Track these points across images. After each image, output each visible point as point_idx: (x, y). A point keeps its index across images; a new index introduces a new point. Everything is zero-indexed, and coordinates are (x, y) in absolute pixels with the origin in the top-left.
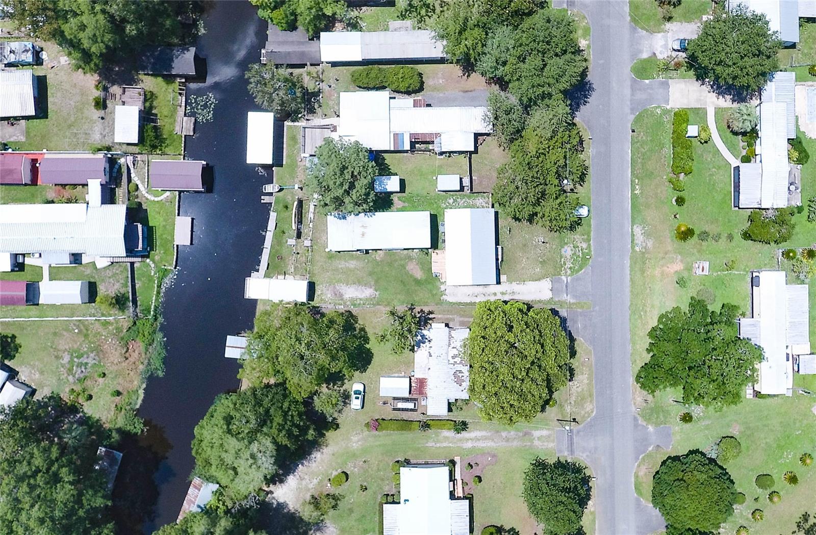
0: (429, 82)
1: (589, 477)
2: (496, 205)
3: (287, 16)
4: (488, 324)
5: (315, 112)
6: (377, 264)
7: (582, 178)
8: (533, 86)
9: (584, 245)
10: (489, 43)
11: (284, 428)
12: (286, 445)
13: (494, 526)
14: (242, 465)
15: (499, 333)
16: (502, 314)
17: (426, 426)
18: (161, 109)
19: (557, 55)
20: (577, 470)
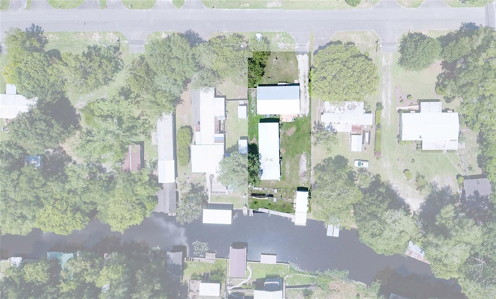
0: (186, 123)
1: (409, 34)
2: (255, 85)
3: (150, 201)
4: (322, 91)
5: (203, 186)
6: (287, 152)
7: (240, 37)
8: (188, 64)
9: (278, 36)
10: (164, 89)
11: (378, 205)
12: (388, 204)
13: (436, 88)
14: (399, 228)
15: (327, 84)
16: (316, 83)
17: (378, 126)
18: (202, 271)
19: (171, 51)
20: (405, 40)
